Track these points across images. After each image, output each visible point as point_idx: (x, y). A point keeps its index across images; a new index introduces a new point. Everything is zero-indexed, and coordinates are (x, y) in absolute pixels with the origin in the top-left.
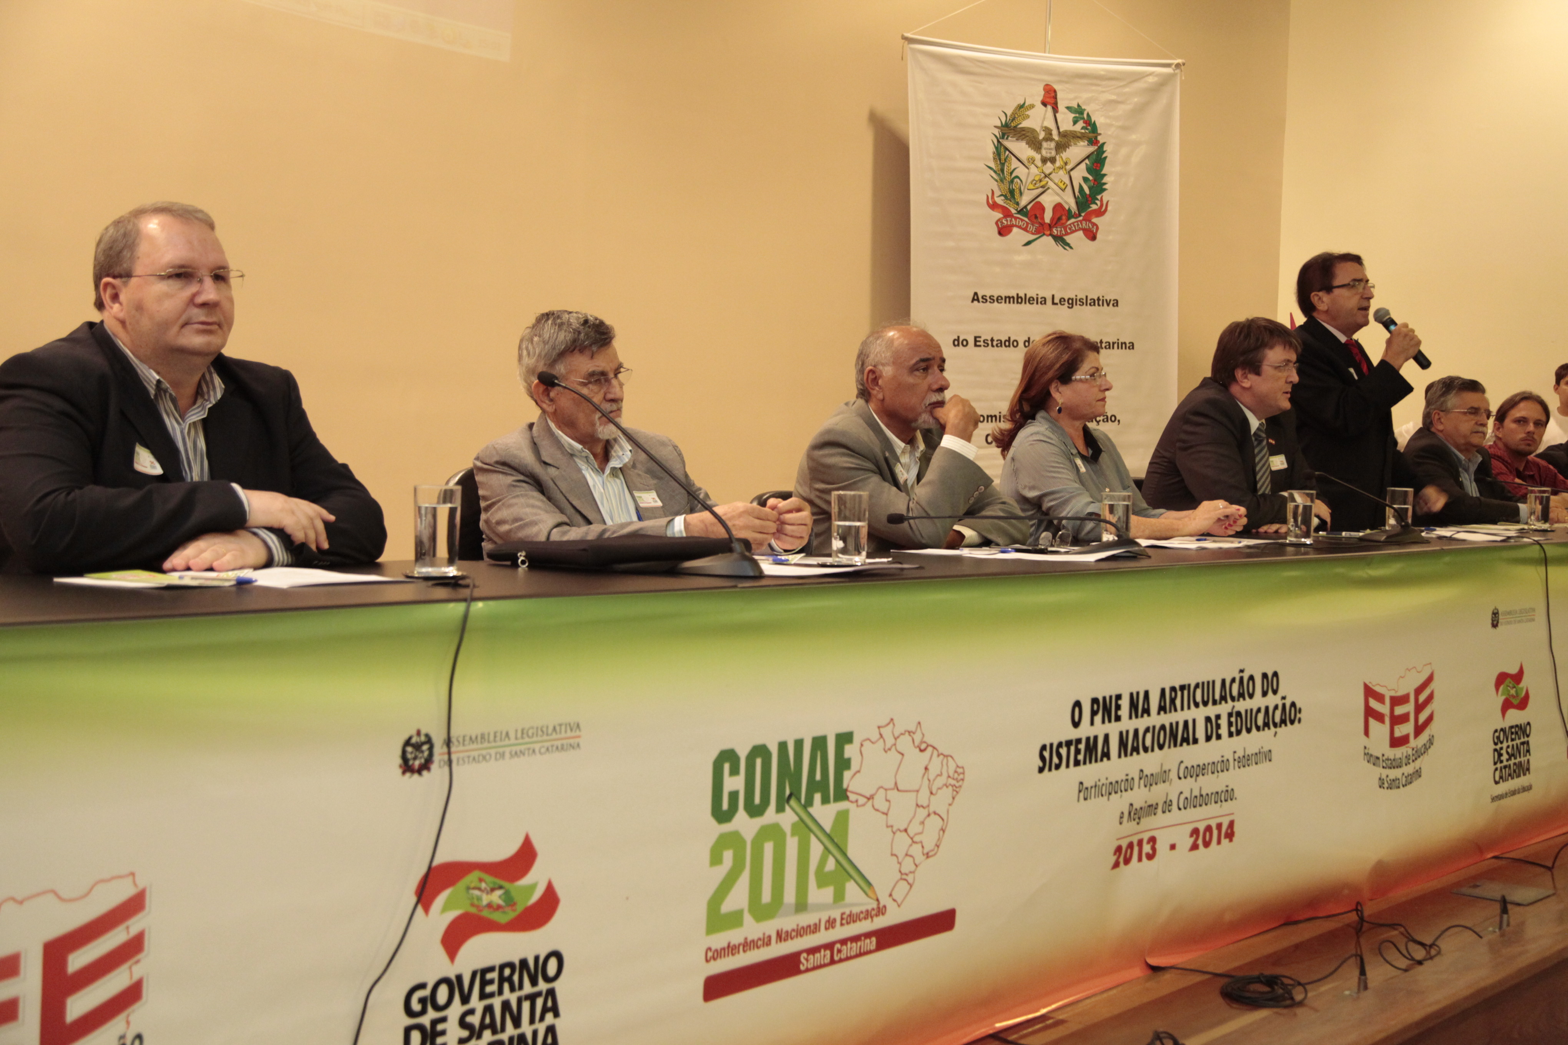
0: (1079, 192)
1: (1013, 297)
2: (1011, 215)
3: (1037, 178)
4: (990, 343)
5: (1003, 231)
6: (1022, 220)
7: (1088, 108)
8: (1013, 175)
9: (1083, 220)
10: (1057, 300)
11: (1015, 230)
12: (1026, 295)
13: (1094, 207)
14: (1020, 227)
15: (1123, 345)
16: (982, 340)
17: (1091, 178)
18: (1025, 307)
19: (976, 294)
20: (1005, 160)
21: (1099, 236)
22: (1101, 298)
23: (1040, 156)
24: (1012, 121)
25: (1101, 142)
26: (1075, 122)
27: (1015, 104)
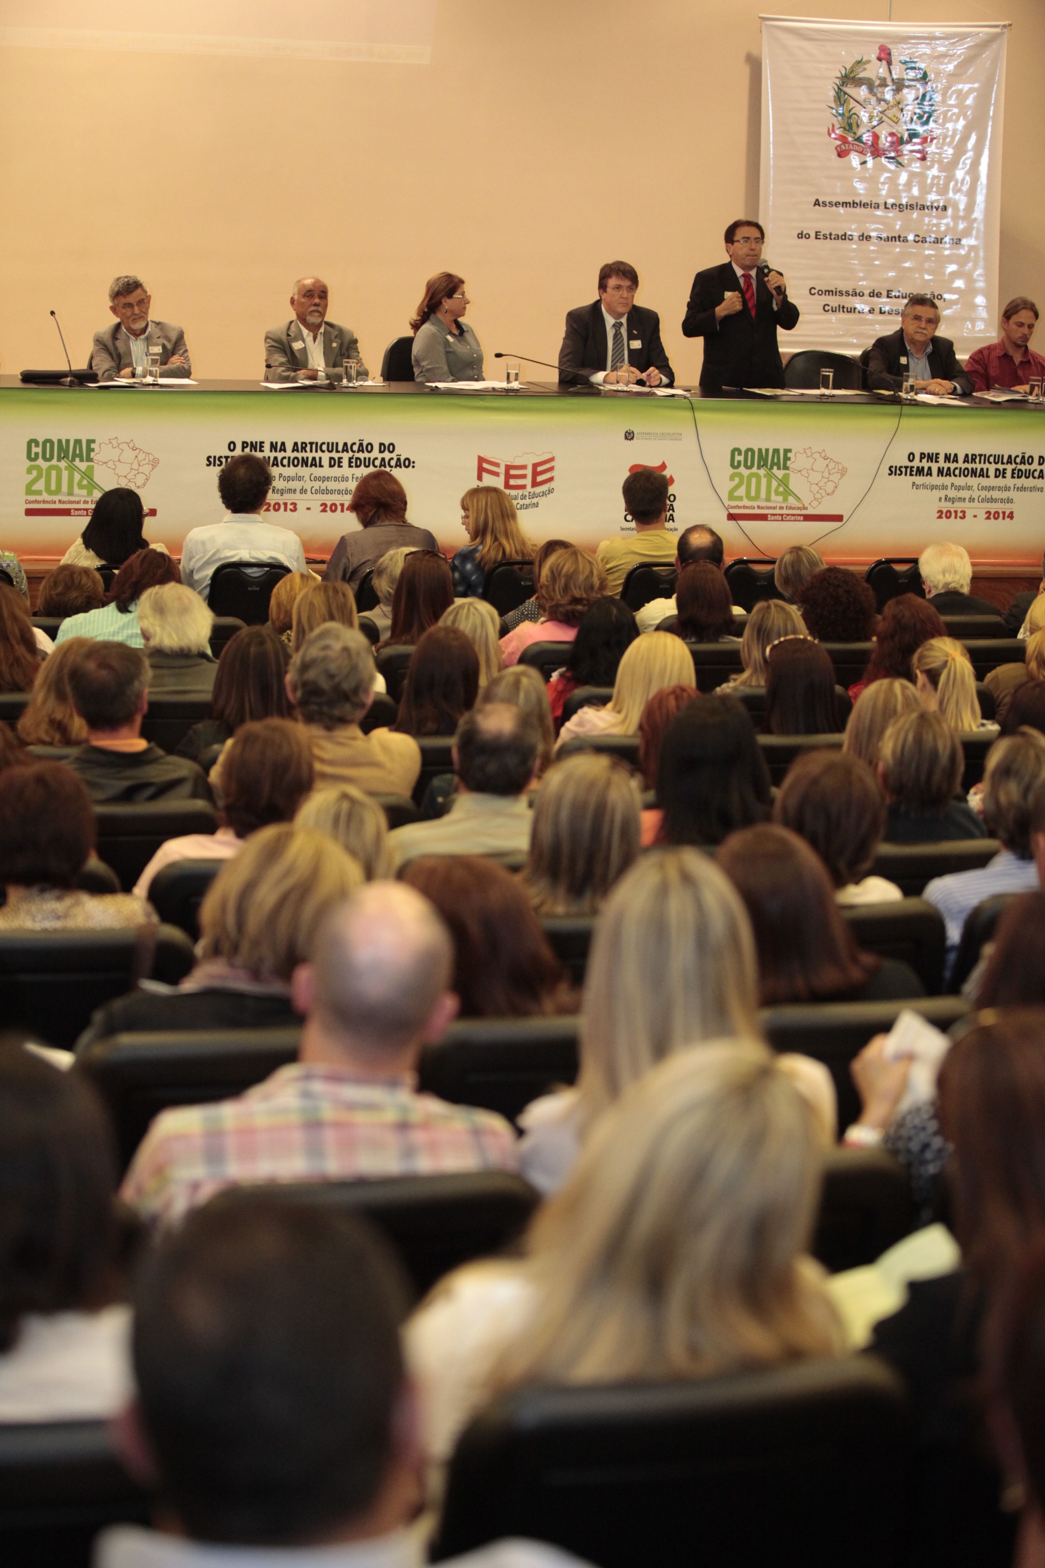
1: (850, 203)
2: (849, 142)
3: (872, 115)
4: (828, 236)
5: (842, 154)
6: (859, 146)
8: (852, 113)
9: (915, 145)
10: (888, 206)
11: (853, 153)
12: (862, 201)
14: (856, 151)
15: (950, 241)
16: (822, 234)
17: (921, 113)
18: (858, 210)
19: (817, 200)
20: (845, 102)
21: (928, 157)
22: (929, 204)
23: (875, 98)
24: (851, 73)
25: (931, 86)
26: (907, 71)
27: (854, 60)
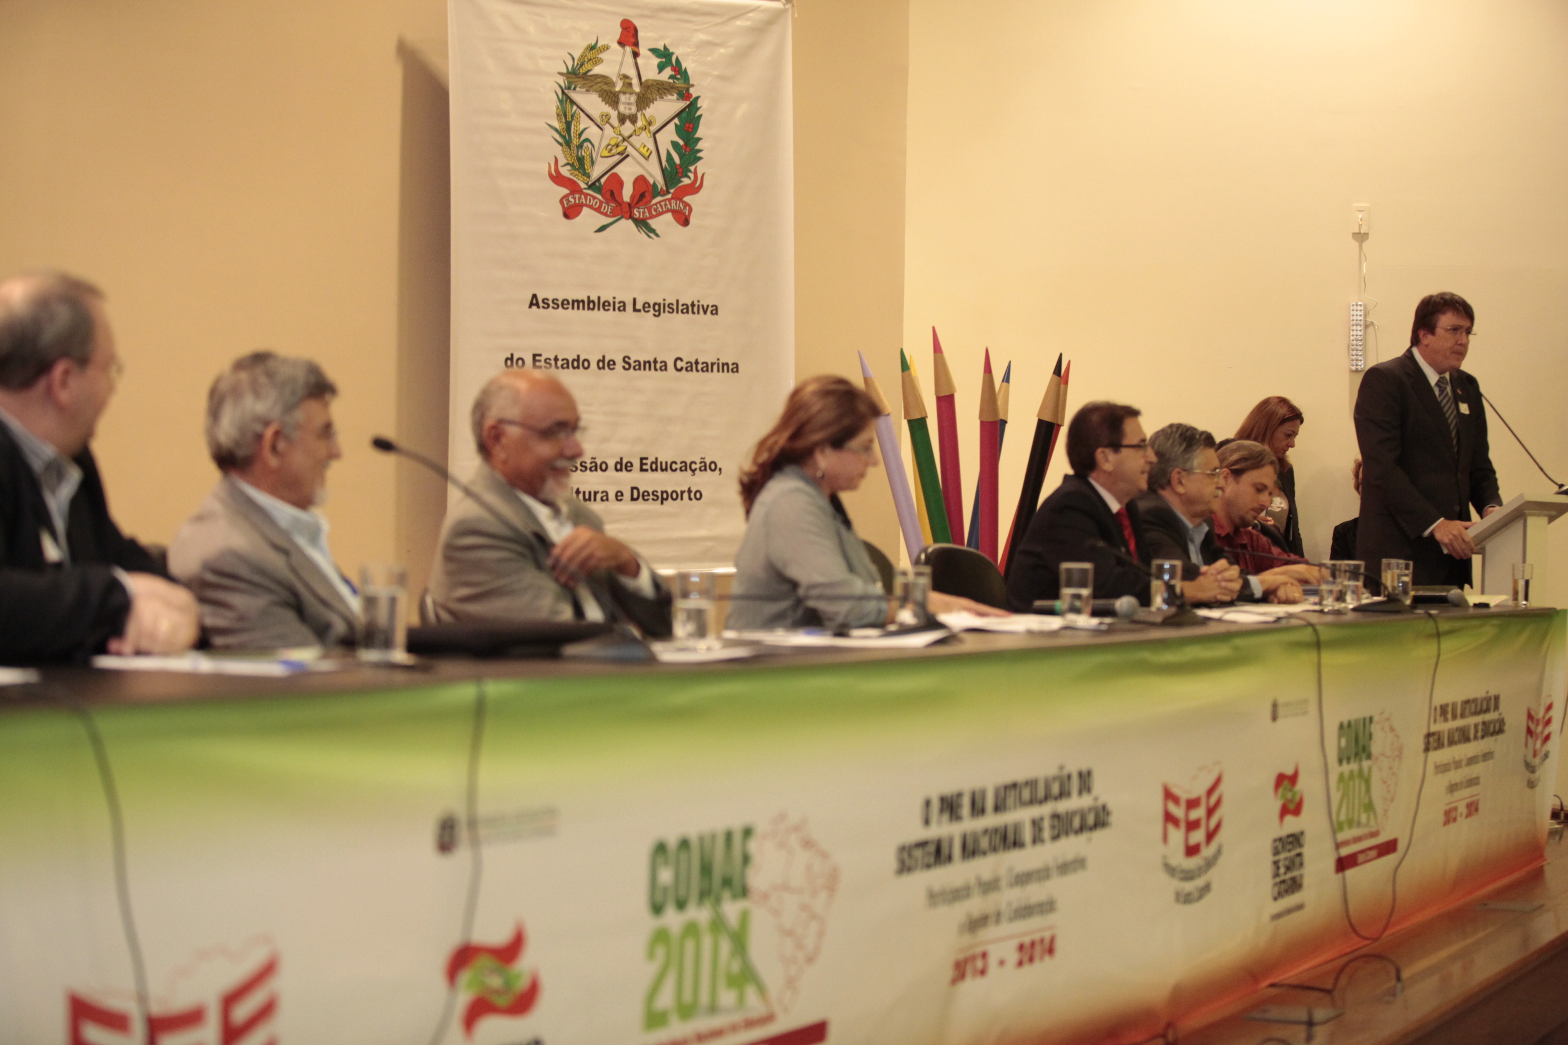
0: (667, 161)
1: (583, 301)
2: (580, 191)
3: (613, 143)
4: (553, 362)
5: (570, 212)
6: (594, 198)
7: (678, 51)
8: (582, 138)
9: (672, 198)
10: (639, 306)
11: (585, 210)
12: (599, 298)
13: (686, 181)
14: (591, 207)
15: (724, 367)
16: (543, 358)
17: (681, 143)
18: (599, 315)
19: (534, 296)
20: (572, 116)
21: (692, 220)
22: (696, 303)
23: (616, 113)
24: (582, 65)
25: (694, 96)
26: (661, 68)
27: (585, 44)
